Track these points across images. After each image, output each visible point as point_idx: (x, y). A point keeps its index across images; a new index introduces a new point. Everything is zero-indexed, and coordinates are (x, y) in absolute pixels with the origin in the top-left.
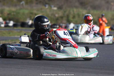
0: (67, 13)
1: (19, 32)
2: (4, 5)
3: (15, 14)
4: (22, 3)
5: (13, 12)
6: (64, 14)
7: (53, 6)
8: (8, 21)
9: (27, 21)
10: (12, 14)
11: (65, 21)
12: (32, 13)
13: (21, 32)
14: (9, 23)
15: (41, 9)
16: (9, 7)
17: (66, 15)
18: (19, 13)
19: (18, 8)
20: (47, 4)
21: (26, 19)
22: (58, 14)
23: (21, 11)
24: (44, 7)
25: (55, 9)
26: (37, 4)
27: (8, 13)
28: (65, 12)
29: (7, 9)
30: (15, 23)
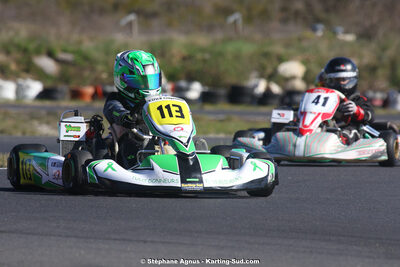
0: (390, 53)
1: (221, 121)
2: (169, 25)
3: (207, 56)
4: (231, 19)
5: (203, 50)
6: (379, 58)
7: (340, 29)
8: (183, 84)
9: (251, 82)
10: (199, 56)
11: (382, 83)
12: (266, 55)
13: (229, 120)
14: (188, 89)
15: (300, 39)
16: (187, 33)
17: (386, 60)
18: (221, 54)
19: (219, 35)
20: (318, 20)
21: (245, 75)
22: (360, 57)
23: (230, 48)
24: (308, 33)
25: (350, 38)
26: (284, 21)
27: (185, 52)
28: (384, 49)
29: (180, 42)
30: (207, 89)
